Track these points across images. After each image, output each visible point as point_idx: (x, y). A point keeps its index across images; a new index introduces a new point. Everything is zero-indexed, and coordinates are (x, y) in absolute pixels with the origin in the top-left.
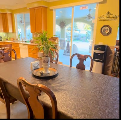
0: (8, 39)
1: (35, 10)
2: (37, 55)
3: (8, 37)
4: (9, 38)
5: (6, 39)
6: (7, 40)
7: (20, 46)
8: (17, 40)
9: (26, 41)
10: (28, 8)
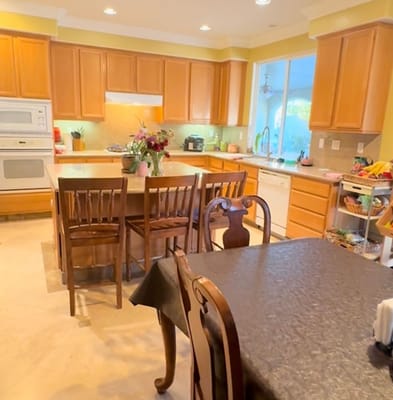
0: (221, 148)
1: (343, 39)
2: (325, 220)
3: (220, 141)
4: (222, 143)
5: (212, 148)
6: (217, 149)
7: (261, 176)
8: (250, 151)
9: (282, 161)
10: (313, 37)
